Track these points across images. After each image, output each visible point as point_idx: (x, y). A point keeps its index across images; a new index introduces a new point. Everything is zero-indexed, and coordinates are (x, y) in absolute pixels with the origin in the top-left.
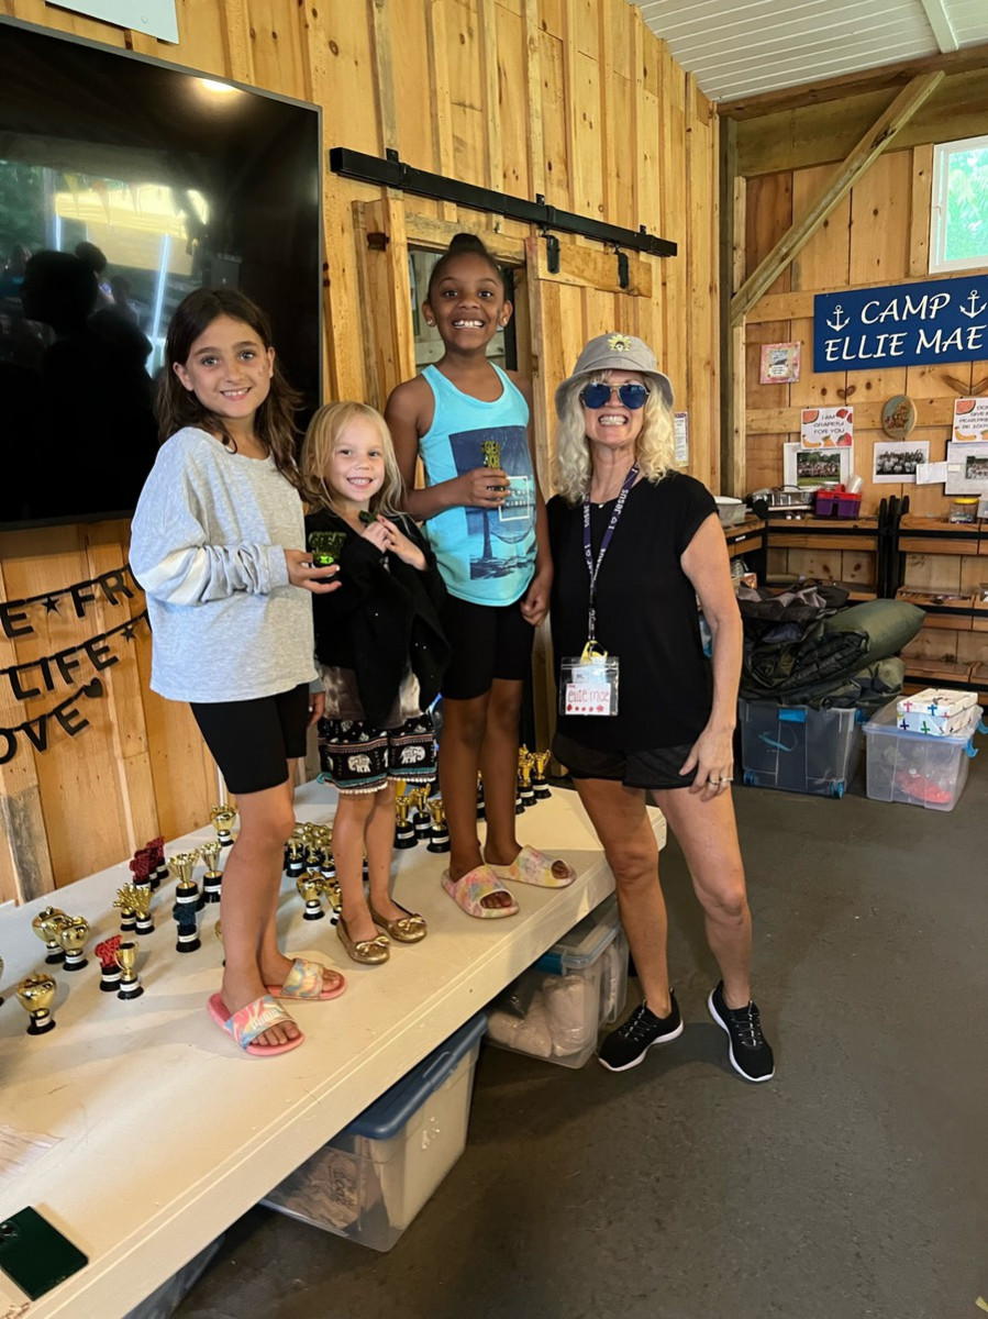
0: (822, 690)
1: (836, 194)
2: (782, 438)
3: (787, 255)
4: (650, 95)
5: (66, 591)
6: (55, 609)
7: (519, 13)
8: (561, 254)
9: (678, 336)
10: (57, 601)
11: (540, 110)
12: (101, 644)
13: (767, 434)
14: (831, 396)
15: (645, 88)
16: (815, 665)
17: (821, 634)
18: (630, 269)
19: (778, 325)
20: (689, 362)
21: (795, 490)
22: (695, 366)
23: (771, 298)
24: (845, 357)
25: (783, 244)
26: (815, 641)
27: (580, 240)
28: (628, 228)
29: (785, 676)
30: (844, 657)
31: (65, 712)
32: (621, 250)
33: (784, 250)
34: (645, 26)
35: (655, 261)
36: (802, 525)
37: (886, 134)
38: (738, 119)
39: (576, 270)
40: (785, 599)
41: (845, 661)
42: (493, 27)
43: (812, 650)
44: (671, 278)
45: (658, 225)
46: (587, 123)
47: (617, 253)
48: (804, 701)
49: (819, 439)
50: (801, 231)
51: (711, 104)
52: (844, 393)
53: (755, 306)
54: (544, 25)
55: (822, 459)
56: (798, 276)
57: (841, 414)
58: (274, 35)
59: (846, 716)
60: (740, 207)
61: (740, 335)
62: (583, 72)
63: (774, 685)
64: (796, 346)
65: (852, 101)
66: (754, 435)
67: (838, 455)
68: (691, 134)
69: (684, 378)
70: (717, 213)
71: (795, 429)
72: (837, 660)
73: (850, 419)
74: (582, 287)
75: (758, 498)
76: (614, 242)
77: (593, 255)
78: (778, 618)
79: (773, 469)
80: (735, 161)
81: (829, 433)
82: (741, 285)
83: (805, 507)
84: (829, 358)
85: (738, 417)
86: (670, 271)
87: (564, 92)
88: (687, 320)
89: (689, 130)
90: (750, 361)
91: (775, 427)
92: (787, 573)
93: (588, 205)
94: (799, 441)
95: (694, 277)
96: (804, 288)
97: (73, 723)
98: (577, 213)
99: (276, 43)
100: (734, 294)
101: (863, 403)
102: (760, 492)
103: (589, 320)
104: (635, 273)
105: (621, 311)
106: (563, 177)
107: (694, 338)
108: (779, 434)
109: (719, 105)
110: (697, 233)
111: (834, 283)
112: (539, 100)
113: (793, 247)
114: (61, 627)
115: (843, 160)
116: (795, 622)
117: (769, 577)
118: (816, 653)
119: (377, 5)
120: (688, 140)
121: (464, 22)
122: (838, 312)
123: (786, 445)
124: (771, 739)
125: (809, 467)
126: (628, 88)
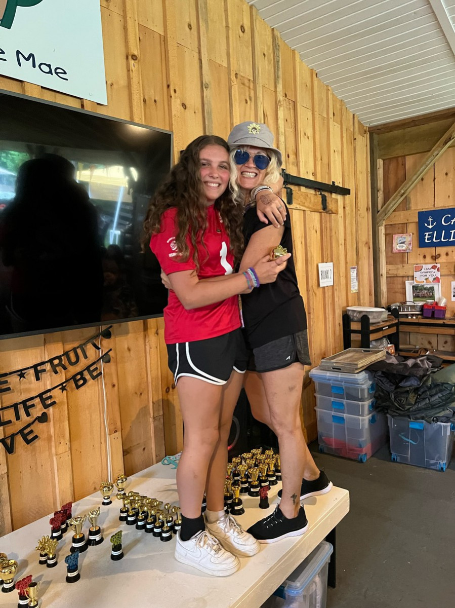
0: (432, 412)
1: (427, 166)
2: (404, 278)
3: (404, 194)
4: (336, 124)
5: (31, 367)
6: (24, 377)
7: (273, 89)
8: (294, 196)
9: (352, 231)
10: (25, 373)
11: (283, 131)
12: (49, 394)
13: (397, 276)
14: (428, 259)
15: (334, 121)
16: (427, 399)
17: (430, 383)
18: (327, 201)
19: (400, 225)
20: (357, 243)
21: (412, 304)
22: (360, 245)
23: (397, 213)
24: (434, 240)
25: (402, 188)
26: (427, 387)
27: (303, 189)
28: (327, 183)
29: (412, 404)
30: (443, 396)
31: (26, 431)
32: (323, 193)
33: (402, 191)
34: (333, 95)
35: (339, 198)
36: (416, 321)
37: (450, 139)
38: (378, 134)
39: (301, 203)
40: (410, 362)
41: (444, 398)
42: (261, 95)
43: (426, 391)
44: (348, 205)
45: (341, 181)
46: (306, 137)
47: (321, 194)
48: (423, 418)
49: (423, 279)
50: (410, 183)
51: (365, 128)
52: (435, 258)
53: (389, 217)
54: (286, 95)
55: (425, 289)
56: (410, 203)
57: (434, 267)
58: (155, 101)
59: (446, 427)
60: (380, 173)
61: (382, 230)
62: (304, 116)
63: (406, 409)
64: (410, 235)
65: (433, 124)
66: (390, 277)
67: (433, 287)
68: (356, 142)
69: (355, 251)
70: (370, 175)
71: (411, 274)
72: (439, 397)
73: (438, 270)
74: (304, 211)
75: (393, 308)
76: (320, 190)
77: (309, 195)
78: (407, 374)
79: (401, 293)
80: (377, 153)
81: (428, 276)
82: (382, 207)
83: (418, 313)
84: (426, 241)
85: (382, 268)
86: (347, 202)
87: (295, 124)
88: (356, 223)
89: (355, 139)
90: (387, 241)
91: (401, 273)
92: (410, 344)
93: (307, 173)
94: (413, 280)
95: (359, 204)
96: (413, 208)
97: (30, 437)
98: (302, 177)
99: (156, 104)
100: (378, 211)
101: (444, 263)
102: (395, 304)
103: (307, 225)
104: (330, 203)
105: (323, 221)
106: (295, 161)
107: (360, 232)
108: (403, 277)
109: (368, 128)
110: (360, 184)
111: (428, 207)
112: (283, 127)
113: (407, 190)
114: (27, 386)
115: (429, 151)
116: (416, 376)
117: (401, 347)
118: (428, 393)
119: (205, 87)
120: (354, 143)
121: (247, 95)
122: (430, 220)
123: (407, 282)
124: (405, 437)
125: (419, 292)
126: (326, 122)
